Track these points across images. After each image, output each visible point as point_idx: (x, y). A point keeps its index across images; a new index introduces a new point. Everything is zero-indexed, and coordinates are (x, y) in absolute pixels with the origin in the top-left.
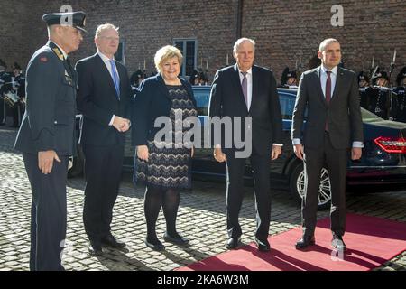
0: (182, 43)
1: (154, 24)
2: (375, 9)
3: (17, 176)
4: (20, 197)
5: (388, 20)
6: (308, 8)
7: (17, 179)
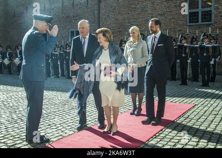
0: (73, 32)
1: (61, 24)
2: (158, 13)
3: (4, 94)
4: (5, 103)
5: (163, 17)
6: (129, 14)
7: (4, 96)
